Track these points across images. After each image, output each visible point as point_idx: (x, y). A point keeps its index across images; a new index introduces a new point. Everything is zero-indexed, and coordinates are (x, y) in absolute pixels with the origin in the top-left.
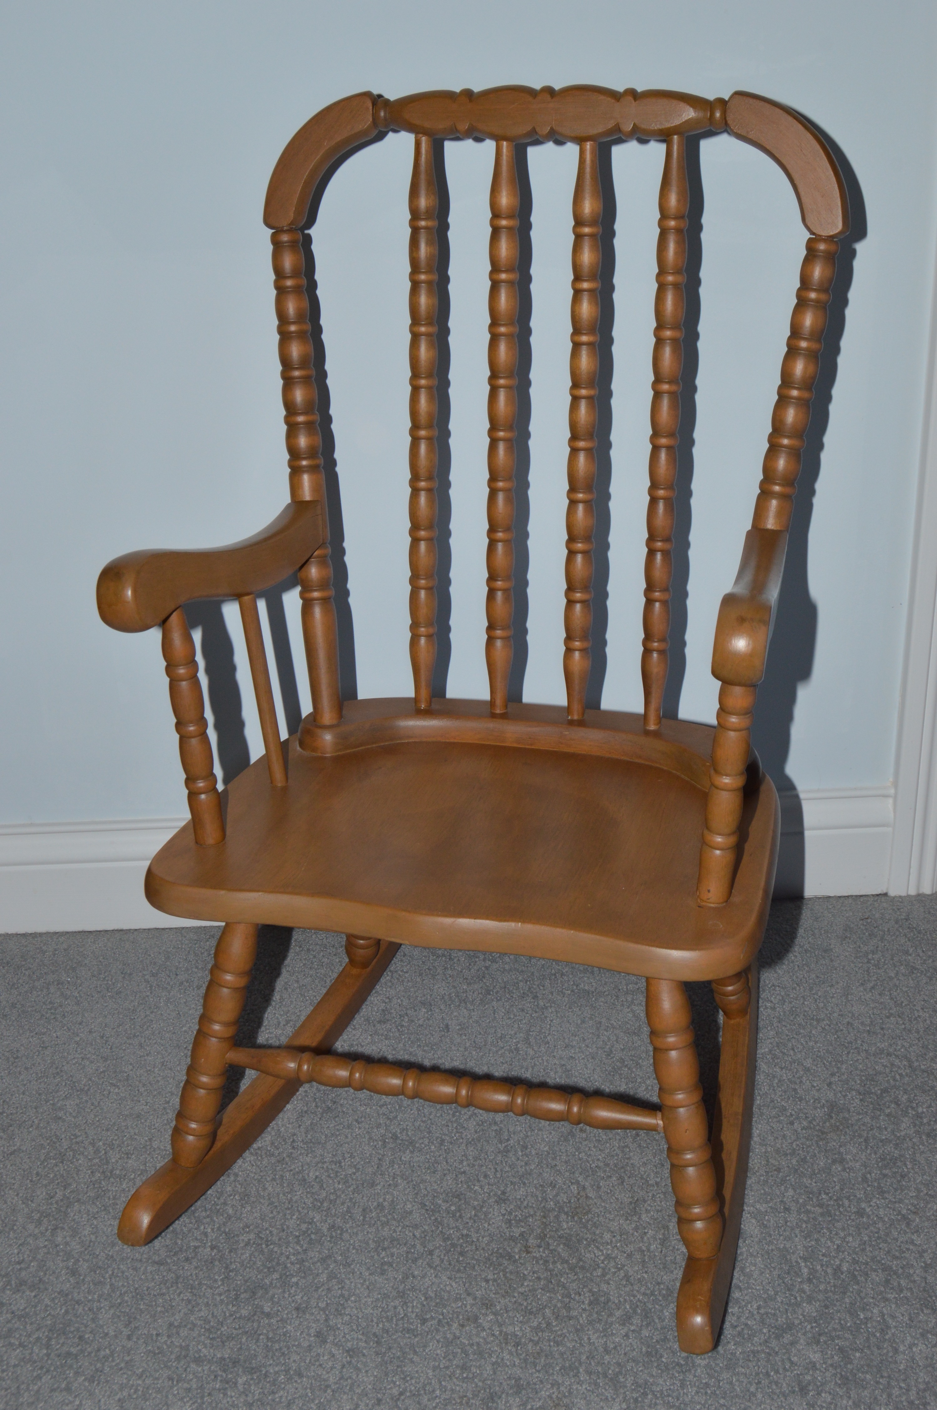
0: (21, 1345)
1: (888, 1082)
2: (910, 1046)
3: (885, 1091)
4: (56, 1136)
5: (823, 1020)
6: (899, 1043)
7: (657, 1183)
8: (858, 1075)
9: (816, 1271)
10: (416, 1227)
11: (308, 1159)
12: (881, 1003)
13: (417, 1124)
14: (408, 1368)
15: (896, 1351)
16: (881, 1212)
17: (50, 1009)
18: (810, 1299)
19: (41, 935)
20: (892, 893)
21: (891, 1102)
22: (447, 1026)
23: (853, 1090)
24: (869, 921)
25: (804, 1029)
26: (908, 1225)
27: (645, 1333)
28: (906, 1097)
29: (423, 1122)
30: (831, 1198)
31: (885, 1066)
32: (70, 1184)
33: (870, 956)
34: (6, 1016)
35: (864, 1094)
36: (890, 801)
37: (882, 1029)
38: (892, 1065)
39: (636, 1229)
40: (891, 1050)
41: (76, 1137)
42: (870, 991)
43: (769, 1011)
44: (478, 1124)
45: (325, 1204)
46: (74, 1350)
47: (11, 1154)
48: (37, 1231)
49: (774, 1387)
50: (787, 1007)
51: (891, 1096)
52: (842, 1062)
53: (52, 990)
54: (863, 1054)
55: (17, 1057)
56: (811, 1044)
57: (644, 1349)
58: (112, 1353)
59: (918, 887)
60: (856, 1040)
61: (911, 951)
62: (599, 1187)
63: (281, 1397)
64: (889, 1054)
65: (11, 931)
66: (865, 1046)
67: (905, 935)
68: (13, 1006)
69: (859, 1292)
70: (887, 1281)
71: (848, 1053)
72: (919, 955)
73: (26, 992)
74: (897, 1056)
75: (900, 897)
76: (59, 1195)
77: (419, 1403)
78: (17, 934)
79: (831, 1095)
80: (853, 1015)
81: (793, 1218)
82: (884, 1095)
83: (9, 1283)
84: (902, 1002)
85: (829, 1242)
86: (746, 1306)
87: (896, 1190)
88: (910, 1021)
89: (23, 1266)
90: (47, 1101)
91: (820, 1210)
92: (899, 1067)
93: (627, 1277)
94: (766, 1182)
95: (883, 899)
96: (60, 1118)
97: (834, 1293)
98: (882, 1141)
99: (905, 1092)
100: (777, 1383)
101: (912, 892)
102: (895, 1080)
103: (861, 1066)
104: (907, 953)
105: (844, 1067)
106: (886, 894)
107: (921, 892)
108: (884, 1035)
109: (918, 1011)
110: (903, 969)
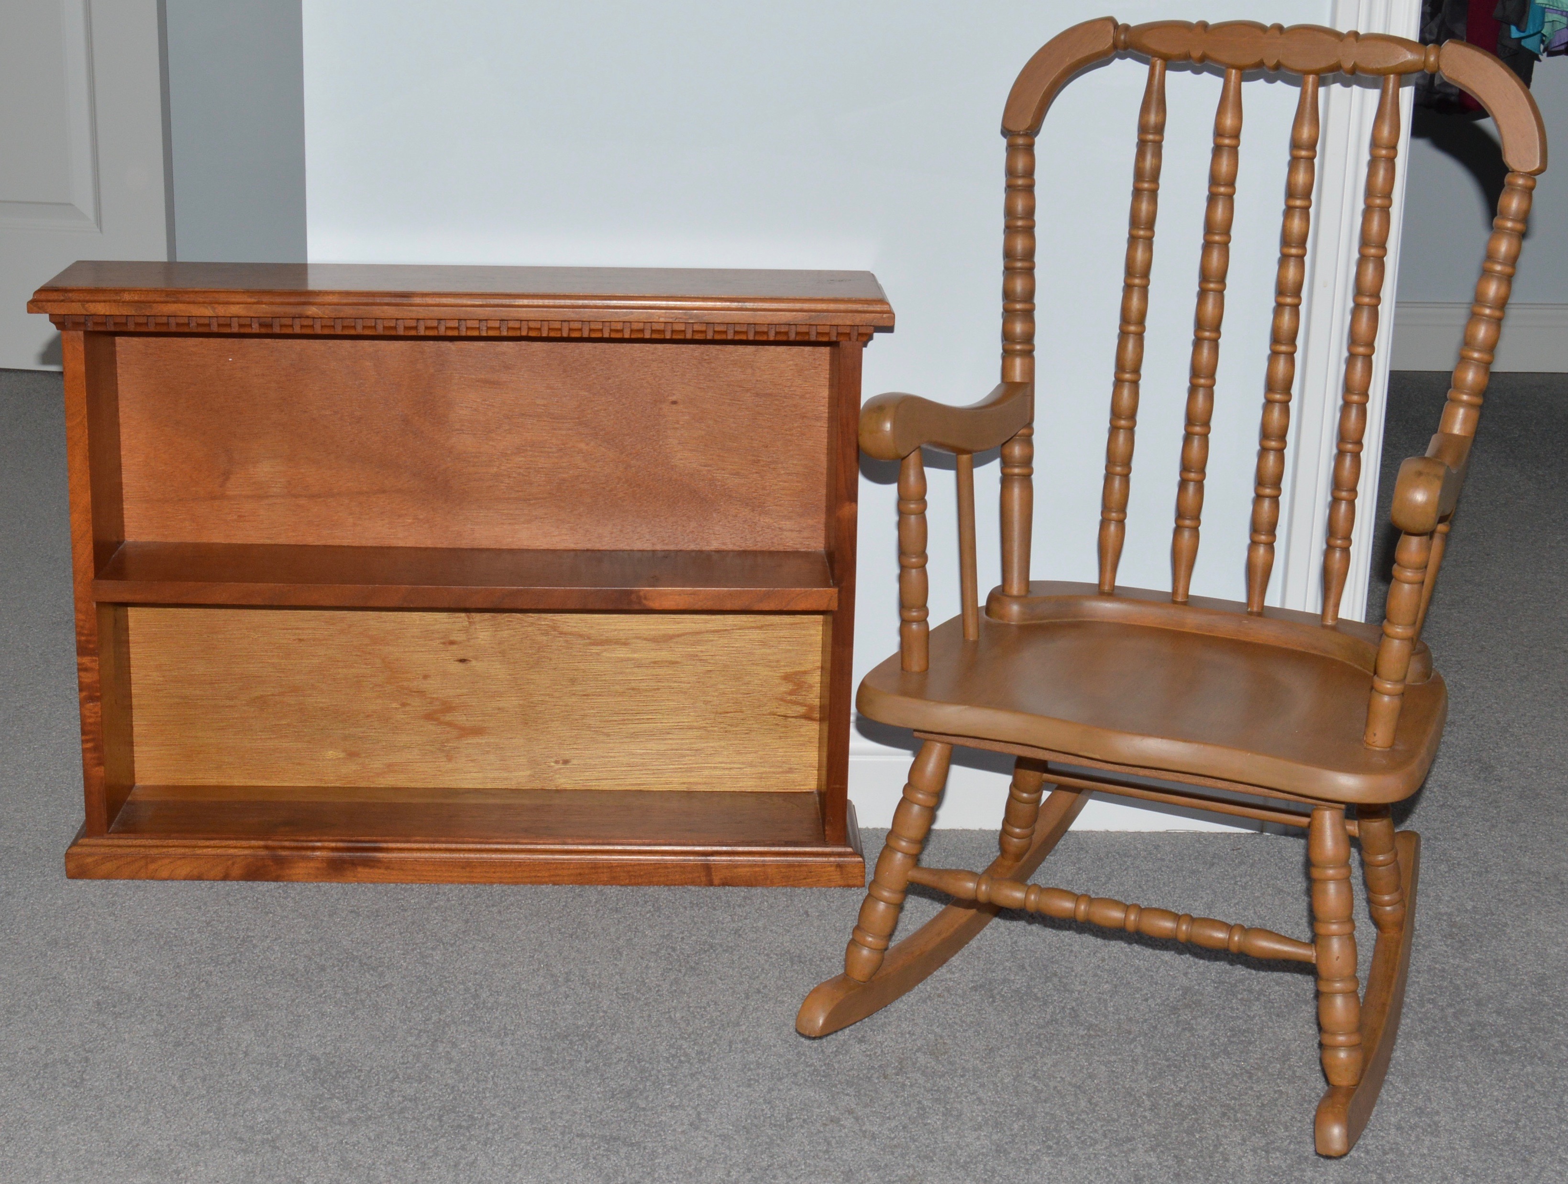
0: (414, 1118)
7: (1012, 1037)
9: (1159, 1104)
10: (781, 1056)
11: (674, 1004)
14: (776, 1150)
15: (1227, 1160)
16: (1226, 1068)
18: (1150, 1122)
21: (1245, 990)
24: (1241, 851)
26: (1250, 1078)
27: (995, 1137)
30: (1177, 1055)
32: (445, 1011)
33: (1238, 879)
39: (991, 1068)
45: (692, 1036)
46: (464, 1123)
47: (384, 987)
48: (417, 1042)
49: (1111, 1177)
57: (994, 1147)
58: (501, 1127)
62: (955, 1037)
63: (659, 1163)
69: (1196, 1120)
70: (1224, 1114)
76: (435, 1018)
77: (786, 1172)
79: (1185, 982)
81: (1140, 1068)
83: (397, 1077)
85: (1173, 1086)
86: (1091, 1124)
87: (1241, 1052)
89: (408, 1065)
91: (1167, 1063)
93: (979, 1099)
94: (1117, 1040)
97: (1173, 1119)
98: (1232, 1017)
100: (1114, 1175)
110: (1270, 891)
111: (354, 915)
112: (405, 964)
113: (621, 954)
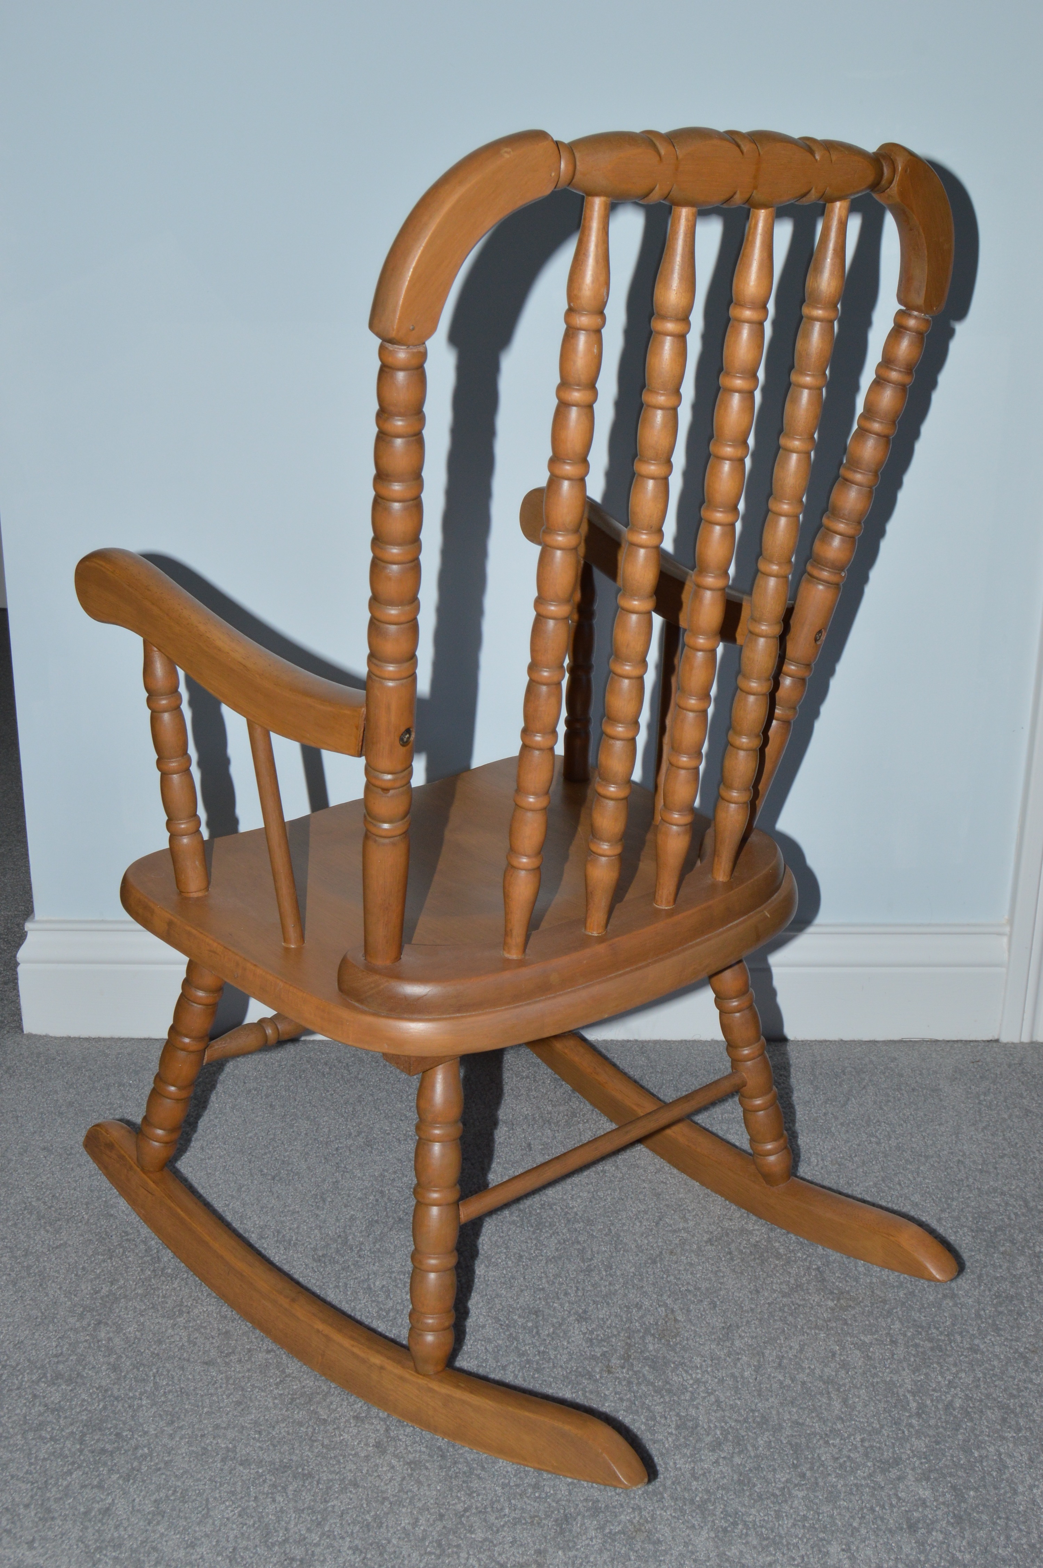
0: (52, 1439)
1: (1002, 1220)
2: (1025, 1187)
3: (1000, 1228)
4: (106, 1232)
5: (932, 1157)
6: (1014, 1182)
7: (752, 1310)
8: (969, 1212)
9: (926, 1406)
10: (489, 1341)
11: (375, 1268)
12: (994, 1143)
13: (494, 1239)
14: (475, 1484)
15: (1015, 1492)
16: (997, 1349)
17: (109, 1109)
18: (919, 1434)
19: (104, 1039)
20: (1004, 1039)
21: (1006, 1240)
22: (529, 1145)
23: (965, 1226)
24: (980, 1063)
25: (911, 1163)
26: (1026, 1363)
27: (737, 1460)
28: (1022, 1236)
29: (500, 1237)
30: (941, 1333)
31: (999, 1205)
32: (118, 1281)
33: (982, 1097)
34: (62, 1113)
35: (977, 1231)
36: (1005, 940)
37: (996, 1168)
38: (1007, 1204)
39: (729, 1354)
40: (1005, 1189)
41: (127, 1233)
42: (983, 1131)
43: (875, 1146)
44: (559, 1242)
45: (391, 1314)
46: (109, 1447)
47: (57, 1247)
48: (78, 1325)
49: (879, 1522)
50: (893, 1142)
51: (1005, 1234)
52: (953, 1199)
53: (112, 1091)
54: (976, 1192)
55: (71, 1154)
56: (919, 1179)
57: (736, 1477)
58: (151, 1453)
59: (1032, 1035)
60: (967, 1178)
61: (1025, 1094)
62: (689, 1311)
63: (334, 1506)
64: (1003, 1193)
65: (73, 1034)
66: (978, 1185)
67: (1019, 1079)
68: (71, 1104)
69: (973, 1429)
70: (1004, 1420)
71: (959, 1191)
72: (1033, 1099)
73: (85, 1092)
74: (1011, 1196)
75: (1013, 1043)
76: (105, 1290)
77: (485, 1520)
78: (80, 1038)
80: (964, 1154)
81: (900, 1351)
82: (999, 1233)
83: (45, 1375)
84: (1017, 1143)
85: (939, 1377)
86: (849, 1437)
87: (1012, 1327)
88: (1025, 1161)
89: (60, 1358)
90: (98, 1198)
91: (929, 1345)
92: (1014, 1207)
93: (718, 1402)
94: (871, 1313)
95: (995, 1045)
96: (112, 1215)
97: (945, 1429)
98: (996, 1278)
99: (1021, 1231)
100: (882, 1519)
101: (1025, 1039)
102: (1009, 1218)
103: (973, 1204)
104: (1021, 1096)
105: (955, 1203)
106: (997, 1041)
107: (1034, 1040)
108: (998, 1174)
109: (1034, 1153)
110: (1017, 1112)
111: (46, 1153)
112: (86, 1217)
113: (324, 1201)
